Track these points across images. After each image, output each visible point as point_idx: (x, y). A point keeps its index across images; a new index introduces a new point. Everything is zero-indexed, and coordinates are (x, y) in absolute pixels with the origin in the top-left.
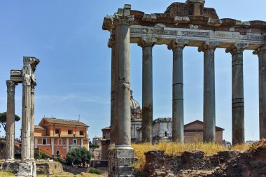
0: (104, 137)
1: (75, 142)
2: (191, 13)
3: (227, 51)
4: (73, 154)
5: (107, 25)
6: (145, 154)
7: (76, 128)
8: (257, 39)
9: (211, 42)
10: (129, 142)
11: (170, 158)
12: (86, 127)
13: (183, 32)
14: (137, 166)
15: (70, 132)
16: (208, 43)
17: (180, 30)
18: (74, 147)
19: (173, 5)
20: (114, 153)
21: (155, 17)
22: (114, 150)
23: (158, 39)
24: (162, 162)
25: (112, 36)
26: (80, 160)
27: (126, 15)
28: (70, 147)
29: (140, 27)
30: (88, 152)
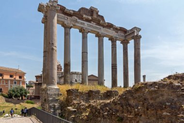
0: (37, 81)
1: (15, 83)
2: (92, 15)
3: (109, 40)
4: (13, 91)
5: (41, 8)
6: (67, 91)
7: (16, 73)
8: (122, 36)
9: (102, 33)
10: (56, 83)
11: (81, 93)
12: (24, 74)
13: (88, 24)
14: (62, 98)
15: (11, 76)
16: (100, 33)
17: (86, 23)
18: (14, 86)
19: (82, 9)
20: (46, 90)
21: (72, 12)
22: (46, 88)
23: (74, 25)
24: (77, 96)
25: (45, 16)
26: (19, 95)
27: (54, 5)
28: (11, 86)
29: (63, 15)
30: (25, 90)
